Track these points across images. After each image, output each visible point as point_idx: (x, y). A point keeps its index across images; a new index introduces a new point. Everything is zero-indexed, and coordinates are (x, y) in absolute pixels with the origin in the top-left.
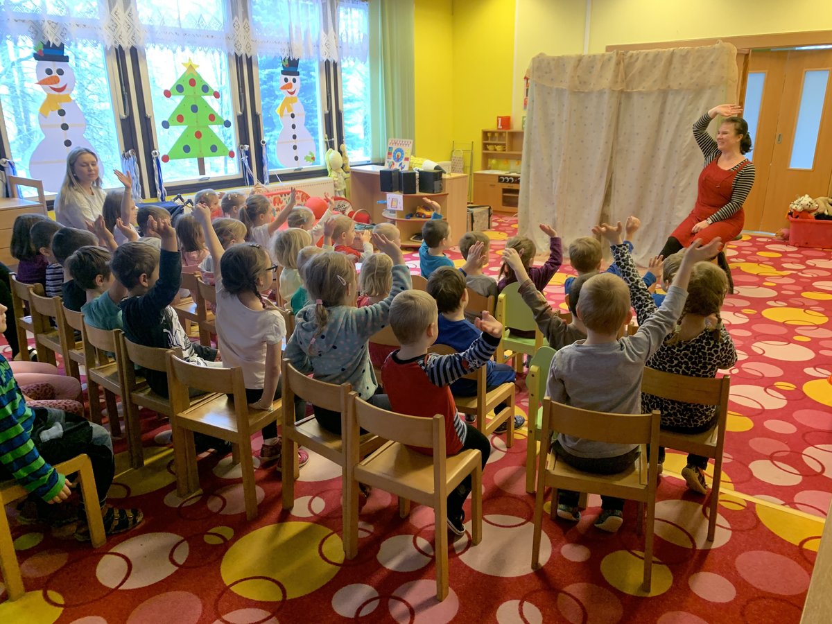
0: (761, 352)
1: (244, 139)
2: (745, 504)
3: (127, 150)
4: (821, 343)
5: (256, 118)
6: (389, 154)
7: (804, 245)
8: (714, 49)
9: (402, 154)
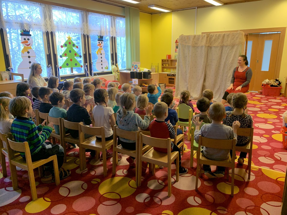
0: (258, 126)
1: (86, 62)
2: (258, 169)
3: (49, 65)
4: (276, 124)
5: (90, 55)
6: (133, 66)
7: (267, 95)
8: (237, 33)
9: (137, 67)
